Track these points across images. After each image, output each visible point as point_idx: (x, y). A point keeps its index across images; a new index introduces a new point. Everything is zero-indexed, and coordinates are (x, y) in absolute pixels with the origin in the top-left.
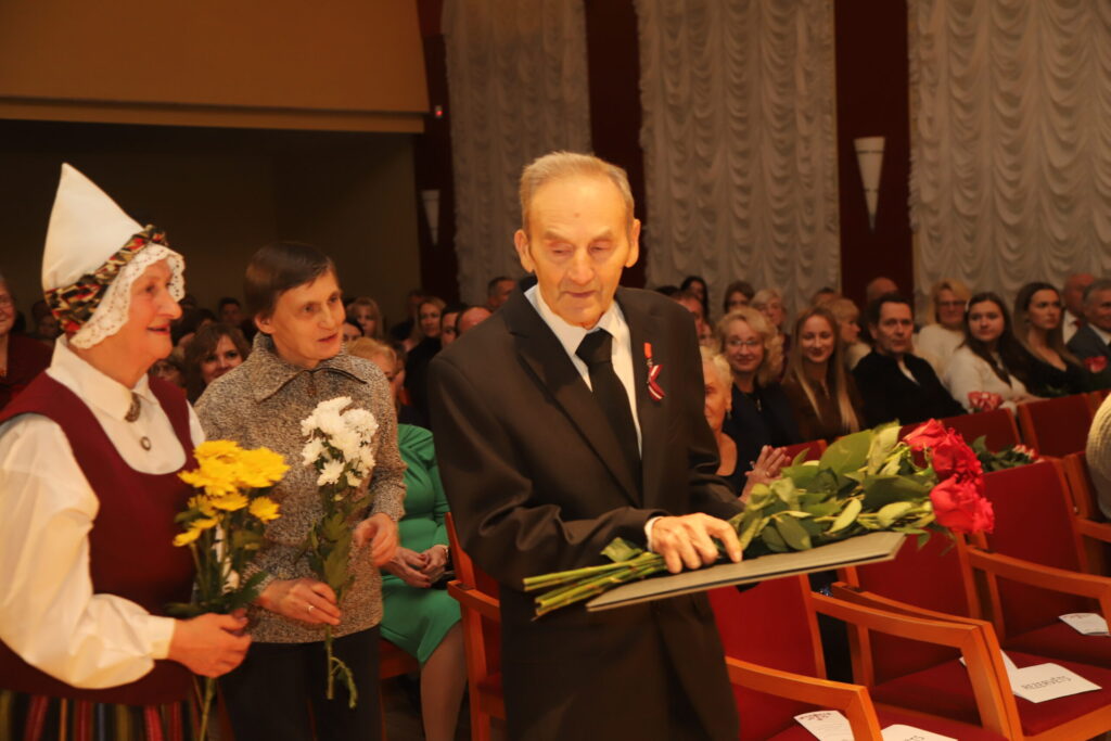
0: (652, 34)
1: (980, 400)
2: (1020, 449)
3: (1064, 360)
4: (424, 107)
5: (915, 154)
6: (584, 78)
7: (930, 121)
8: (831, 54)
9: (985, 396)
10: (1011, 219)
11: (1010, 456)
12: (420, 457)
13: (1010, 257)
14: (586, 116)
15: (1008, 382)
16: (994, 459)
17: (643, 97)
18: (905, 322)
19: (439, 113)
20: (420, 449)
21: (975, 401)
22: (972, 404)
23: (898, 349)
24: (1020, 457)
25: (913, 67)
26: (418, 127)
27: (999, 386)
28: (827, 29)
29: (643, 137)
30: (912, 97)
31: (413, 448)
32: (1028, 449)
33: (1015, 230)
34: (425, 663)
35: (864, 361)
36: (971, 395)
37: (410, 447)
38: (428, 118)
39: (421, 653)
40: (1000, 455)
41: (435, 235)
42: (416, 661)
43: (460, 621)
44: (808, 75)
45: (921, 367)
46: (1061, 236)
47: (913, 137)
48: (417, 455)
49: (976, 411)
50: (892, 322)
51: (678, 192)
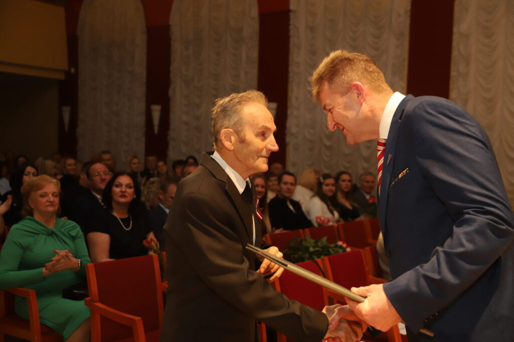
0: (177, 47)
1: (321, 220)
2: (340, 243)
3: (351, 205)
4: (66, 68)
5: (289, 111)
6: (144, 63)
7: (297, 98)
8: (256, 65)
9: (322, 218)
10: (328, 143)
11: (336, 246)
12: (70, 235)
13: (326, 159)
14: (144, 80)
15: (332, 213)
16: (330, 247)
17: (172, 75)
18: (292, 184)
19: (73, 70)
20: (70, 231)
21: (319, 220)
22: (317, 222)
23: (288, 195)
24: (341, 247)
25: (291, 75)
26: (62, 77)
27: (329, 215)
28: (255, 54)
29: (171, 92)
30: (290, 88)
31: (67, 230)
32: (344, 243)
33: (329, 148)
34: (67, 339)
35: (272, 200)
36: (317, 218)
37: (65, 230)
38: (67, 73)
39: (65, 333)
40: (332, 245)
41: (67, 127)
42: (62, 337)
43: (90, 317)
44: (246, 73)
45: (297, 205)
46: (347, 152)
47: (289, 104)
48: (68, 233)
49: (319, 225)
50: (286, 183)
51: (185, 118)
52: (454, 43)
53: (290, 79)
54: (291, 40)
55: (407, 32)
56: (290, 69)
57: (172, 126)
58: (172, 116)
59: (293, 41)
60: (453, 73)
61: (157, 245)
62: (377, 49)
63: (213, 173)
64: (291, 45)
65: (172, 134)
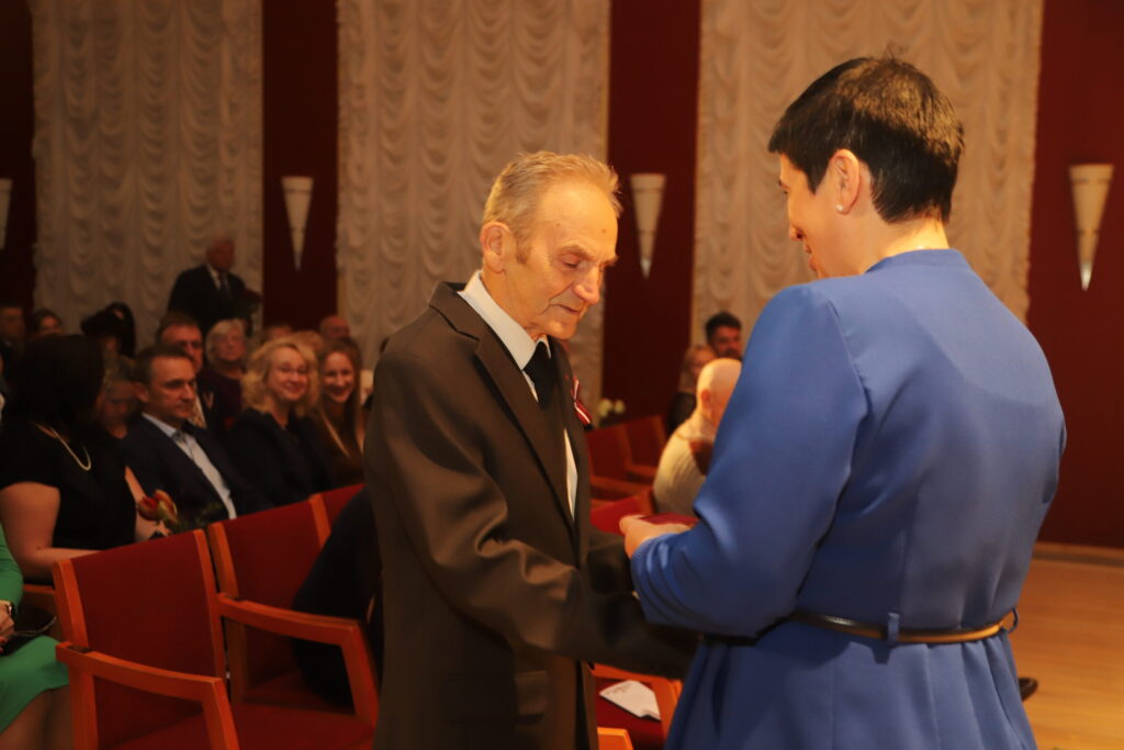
5: (342, 198)
7: (360, 168)
17: (38, 104)
25: (343, 113)
28: (254, 63)
29: (37, 148)
30: (341, 144)
44: (233, 107)
47: (342, 181)
51: (78, 212)
52: (705, 55)
53: (342, 125)
54: (342, 33)
55: (604, 28)
56: (342, 101)
57: (43, 231)
58: (42, 205)
59: (347, 36)
60: (704, 120)
61: (171, 509)
62: (539, 62)
63: (452, 321)
64: (342, 45)
65: (44, 249)
